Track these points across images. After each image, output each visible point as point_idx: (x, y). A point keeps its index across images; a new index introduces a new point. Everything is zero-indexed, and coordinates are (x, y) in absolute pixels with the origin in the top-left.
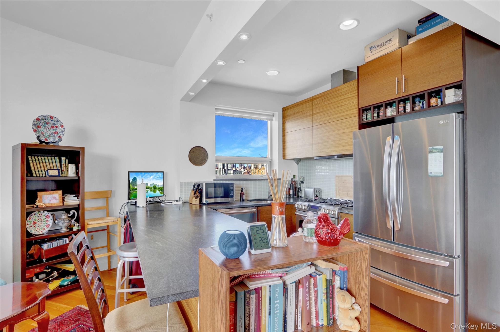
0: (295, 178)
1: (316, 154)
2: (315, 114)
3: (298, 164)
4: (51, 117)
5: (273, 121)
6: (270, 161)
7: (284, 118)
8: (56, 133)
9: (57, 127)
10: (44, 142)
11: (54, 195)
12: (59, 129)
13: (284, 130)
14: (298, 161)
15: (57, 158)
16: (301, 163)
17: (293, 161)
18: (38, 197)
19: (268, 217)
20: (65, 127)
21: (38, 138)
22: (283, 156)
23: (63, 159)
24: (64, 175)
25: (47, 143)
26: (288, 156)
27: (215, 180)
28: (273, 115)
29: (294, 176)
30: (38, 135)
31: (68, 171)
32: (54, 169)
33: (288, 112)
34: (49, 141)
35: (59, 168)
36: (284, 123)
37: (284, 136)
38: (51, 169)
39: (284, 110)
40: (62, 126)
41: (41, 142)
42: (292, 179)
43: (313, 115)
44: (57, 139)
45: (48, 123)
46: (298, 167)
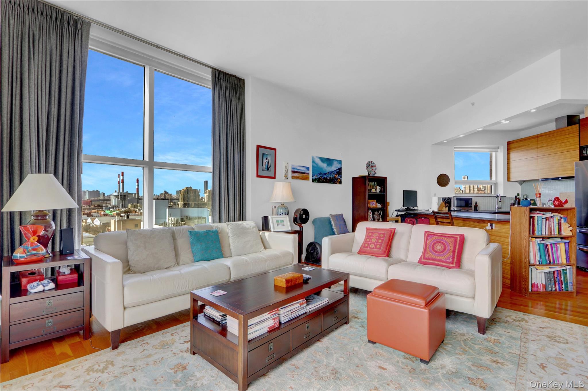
0: (519, 196)
1: (541, 177)
2: (540, 147)
3: (521, 185)
4: (371, 162)
5: (498, 153)
6: (495, 183)
7: (508, 149)
11: (373, 202)
12: (374, 168)
13: (508, 159)
14: (522, 182)
15: (374, 183)
16: (524, 184)
17: (517, 183)
22: (508, 179)
26: (512, 179)
28: (498, 148)
29: (518, 194)
30: (368, 171)
32: (373, 189)
33: (512, 146)
36: (508, 154)
37: (508, 163)
39: (509, 143)
41: (369, 175)
42: (516, 197)
43: (538, 148)
44: (374, 173)
45: (371, 165)
46: (522, 188)
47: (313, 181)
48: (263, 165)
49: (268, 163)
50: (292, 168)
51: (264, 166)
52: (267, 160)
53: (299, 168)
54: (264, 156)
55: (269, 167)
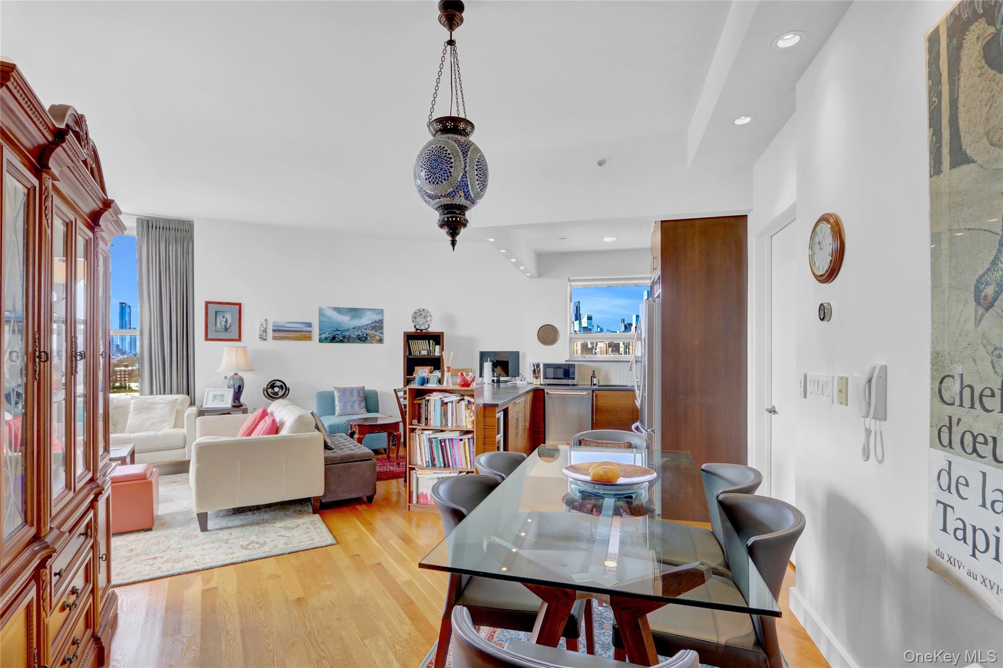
4: (424, 310)
8: (427, 321)
9: (427, 317)
10: (419, 329)
11: (425, 370)
12: (429, 319)
15: (427, 341)
18: (415, 370)
19: (607, 403)
20: (432, 316)
21: (415, 326)
23: (431, 341)
24: (432, 354)
25: (421, 330)
27: (566, 361)
30: (415, 324)
31: (435, 351)
32: (425, 350)
34: (422, 328)
35: (429, 349)
38: (423, 350)
40: (430, 316)
41: (417, 329)
44: (427, 327)
45: (421, 315)
47: (321, 341)
48: (216, 325)
49: (226, 322)
50: (273, 326)
51: (218, 326)
52: (225, 319)
53: (287, 325)
54: (218, 313)
55: (228, 327)
